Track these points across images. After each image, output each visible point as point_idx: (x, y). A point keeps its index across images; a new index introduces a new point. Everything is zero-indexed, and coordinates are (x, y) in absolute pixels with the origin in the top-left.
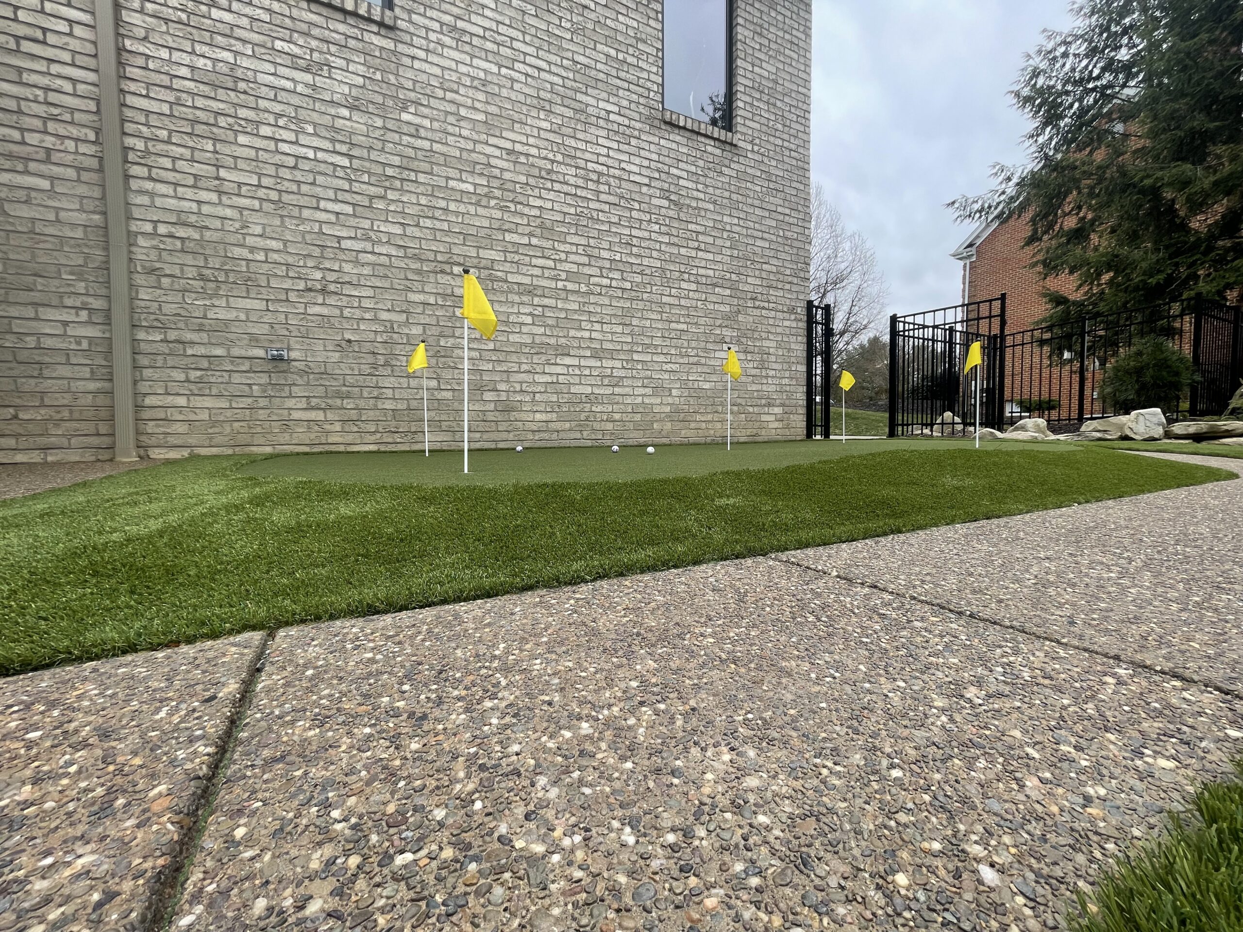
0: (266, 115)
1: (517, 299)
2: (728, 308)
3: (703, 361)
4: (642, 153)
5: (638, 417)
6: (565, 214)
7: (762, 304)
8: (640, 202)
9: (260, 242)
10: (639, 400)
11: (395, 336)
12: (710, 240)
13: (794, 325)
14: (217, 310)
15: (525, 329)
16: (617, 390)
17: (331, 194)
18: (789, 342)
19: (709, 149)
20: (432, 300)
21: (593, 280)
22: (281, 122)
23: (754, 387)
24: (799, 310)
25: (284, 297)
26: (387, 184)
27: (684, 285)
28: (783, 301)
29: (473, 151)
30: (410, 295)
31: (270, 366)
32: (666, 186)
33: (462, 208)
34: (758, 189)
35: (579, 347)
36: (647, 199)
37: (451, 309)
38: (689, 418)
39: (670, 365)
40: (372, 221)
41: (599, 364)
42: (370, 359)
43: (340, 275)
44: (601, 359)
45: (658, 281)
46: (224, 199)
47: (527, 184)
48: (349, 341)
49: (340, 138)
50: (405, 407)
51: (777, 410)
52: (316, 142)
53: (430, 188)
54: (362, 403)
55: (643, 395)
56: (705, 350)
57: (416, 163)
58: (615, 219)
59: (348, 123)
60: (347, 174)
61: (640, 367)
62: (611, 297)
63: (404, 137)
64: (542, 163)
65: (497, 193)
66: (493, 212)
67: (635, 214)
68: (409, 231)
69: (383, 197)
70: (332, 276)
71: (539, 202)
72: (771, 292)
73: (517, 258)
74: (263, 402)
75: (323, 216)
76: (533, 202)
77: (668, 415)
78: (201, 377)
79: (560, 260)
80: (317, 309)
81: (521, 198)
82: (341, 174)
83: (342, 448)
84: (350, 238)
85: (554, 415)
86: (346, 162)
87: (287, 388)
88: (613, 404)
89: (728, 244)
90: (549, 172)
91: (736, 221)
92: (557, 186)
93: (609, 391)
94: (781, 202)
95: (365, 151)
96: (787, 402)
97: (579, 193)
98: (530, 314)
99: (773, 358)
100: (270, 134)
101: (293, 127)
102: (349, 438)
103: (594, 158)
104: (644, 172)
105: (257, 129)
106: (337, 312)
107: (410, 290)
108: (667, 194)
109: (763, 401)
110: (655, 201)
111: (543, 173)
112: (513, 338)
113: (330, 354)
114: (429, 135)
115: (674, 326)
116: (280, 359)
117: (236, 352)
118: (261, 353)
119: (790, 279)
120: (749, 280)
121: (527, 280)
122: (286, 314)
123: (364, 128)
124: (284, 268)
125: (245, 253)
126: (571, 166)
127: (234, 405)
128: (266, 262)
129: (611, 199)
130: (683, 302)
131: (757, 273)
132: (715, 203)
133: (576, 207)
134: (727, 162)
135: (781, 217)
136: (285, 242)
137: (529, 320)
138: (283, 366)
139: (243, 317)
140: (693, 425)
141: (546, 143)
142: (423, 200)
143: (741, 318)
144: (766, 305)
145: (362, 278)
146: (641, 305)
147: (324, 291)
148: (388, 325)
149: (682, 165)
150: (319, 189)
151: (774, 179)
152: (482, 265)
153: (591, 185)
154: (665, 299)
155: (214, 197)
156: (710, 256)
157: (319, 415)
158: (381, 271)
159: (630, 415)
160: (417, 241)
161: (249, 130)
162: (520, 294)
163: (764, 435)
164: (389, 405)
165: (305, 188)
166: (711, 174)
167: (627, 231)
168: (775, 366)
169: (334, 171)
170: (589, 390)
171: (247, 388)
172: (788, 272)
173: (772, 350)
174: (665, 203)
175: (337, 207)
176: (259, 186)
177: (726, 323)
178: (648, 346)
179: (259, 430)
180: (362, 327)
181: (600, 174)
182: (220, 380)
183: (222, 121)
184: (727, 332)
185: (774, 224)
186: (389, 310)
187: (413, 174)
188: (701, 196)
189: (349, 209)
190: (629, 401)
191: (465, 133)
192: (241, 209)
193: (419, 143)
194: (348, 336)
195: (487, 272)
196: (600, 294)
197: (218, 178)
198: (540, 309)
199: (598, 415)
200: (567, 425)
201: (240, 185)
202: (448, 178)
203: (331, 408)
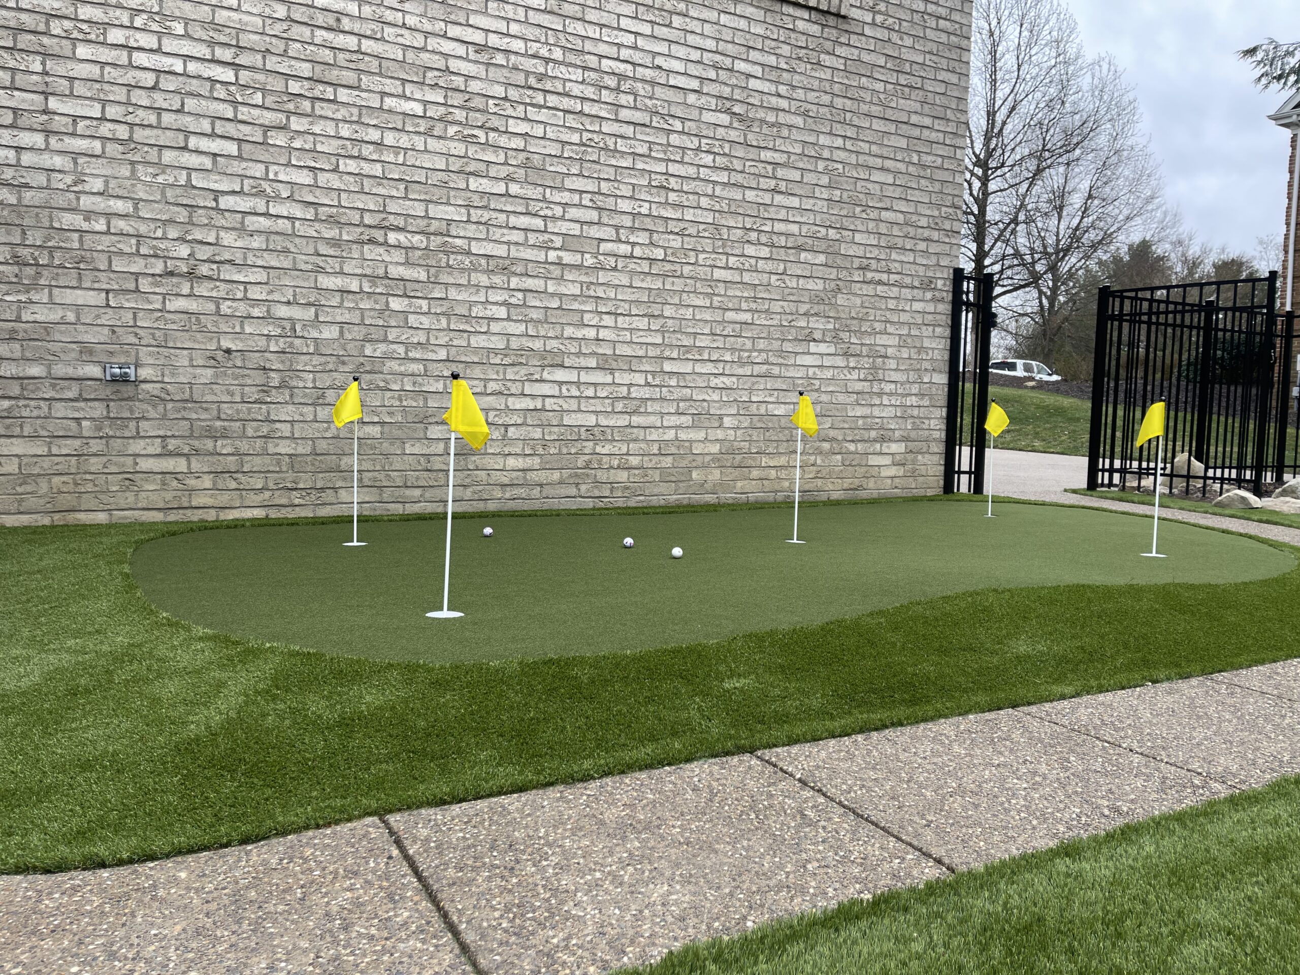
0: (118, 12)
1: (484, 280)
2: (820, 285)
3: (776, 370)
4: (691, 39)
5: (668, 462)
6: (564, 143)
7: (878, 276)
8: (683, 120)
9: (100, 204)
10: (670, 435)
11: (297, 342)
12: (796, 175)
13: (930, 308)
14: (35, 308)
15: (495, 327)
16: (636, 420)
17: (206, 126)
18: (920, 337)
19: (801, 25)
20: (354, 287)
21: (605, 247)
22: (139, 22)
23: (859, 411)
24: (940, 283)
25: (132, 286)
26: (291, 106)
27: (750, 250)
28: (912, 269)
29: (424, 49)
30: (320, 278)
31: (108, 391)
32: (726, 91)
33: (404, 141)
34: (880, 86)
35: (579, 354)
36: (695, 114)
37: (383, 299)
38: (750, 462)
39: (722, 378)
40: (267, 164)
41: (609, 379)
42: (258, 377)
43: (217, 249)
44: (612, 371)
45: (708, 245)
46: (53, 141)
47: (506, 99)
48: (228, 351)
49: (223, 39)
50: (308, 450)
51: (895, 448)
52: (187, 48)
53: (355, 111)
54: (244, 446)
55: (677, 427)
56: (781, 353)
57: (335, 72)
58: (642, 149)
59: (234, 15)
60: (230, 94)
61: (673, 382)
62: (632, 273)
63: (319, 33)
64: (529, 64)
65: (460, 115)
66: (452, 144)
67: (675, 139)
68: (323, 179)
69: (283, 128)
70: (203, 253)
71: (523, 128)
72: (894, 256)
73: (486, 216)
74: (96, 446)
75: (193, 160)
76: (515, 127)
77: (716, 458)
78: (9, 410)
79: (554, 218)
80: (180, 304)
81: (495, 122)
82: (220, 92)
83: (211, 516)
84: (234, 192)
85: (537, 460)
86: (228, 75)
87: (132, 424)
88: (628, 442)
89: (825, 180)
90: (541, 77)
91: (839, 142)
92: (552, 100)
93: (623, 421)
94: (917, 107)
95: (259, 57)
96: (913, 434)
97: (587, 110)
98: (505, 304)
99: (892, 364)
100: (122, 41)
101: (155, 27)
102: (224, 499)
103: (612, 51)
104: (693, 69)
105: (104, 34)
106: (211, 307)
107: (320, 270)
108: (728, 104)
109: (873, 434)
110: (708, 117)
111: (532, 81)
112: (478, 341)
113: (199, 371)
114: (357, 27)
115: (730, 315)
116: (124, 379)
117: (60, 370)
118: (95, 371)
119: (926, 233)
120: (858, 238)
121: (501, 251)
122: (135, 312)
123: (259, 21)
124: (133, 241)
125: (77, 221)
126: (576, 66)
127: (55, 450)
128: (108, 232)
129: (638, 117)
130: (747, 277)
131: (871, 225)
132: (805, 114)
133: (581, 131)
134: (828, 45)
135: (916, 132)
136: (136, 202)
137: (502, 312)
138: (128, 390)
139: (71, 317)
140: (755, 473)
141: (537, 31)
142: (345, 131)
143: (841, 300)
144: (884, 277)
145: (250, 255)
146: (679, 284)
147: (191, 275)
148: (288, 326)
149: (754, 55)
150: (189, 119)
151: (907, 68)
152: (432, 229)
153: (606, 96)
154: (718, 274)
155: (38, 140)
156: (795, 202)
157: (180, 465)
158: (279, 243)
159: (655, 459)
160: (334, 195)
161: (93, 37)
162: (489, 272)
163: (872, 489)
164: (285, 448)
165: (167, 118)
166: (801, 67)
167: (661, 168)
168: (895, 376)
169: (212, 90)
170: (591, 420)
171: (73, 424)
172: (923, 222)
173: (890, 351)
174: (724, 119)
175: (215, 146)
176: (103, 119)
177: (816, 309)
178: (688, 349)
179: (89, 487)
180: (248, 330)
181: (621, 77)
182: (36, 413)
183: (56, 27)
184: (818, 324)
185: (903, 143)
186: (289, 303)
187: (330, 89)
188: (784, 104)
189: (232, 148)
190: (654, 437)
191: (411, 21)
192: (75, 155)
193: (340, 40)
194: (226, 343)
195: (439, 240)
196: (615, 269)
197: (45, 112)
198: (520, 295)
199: (605, 459)
200: (556, 476)
201: (75, 118)
202: (383, 94)
203: (197, 452)
